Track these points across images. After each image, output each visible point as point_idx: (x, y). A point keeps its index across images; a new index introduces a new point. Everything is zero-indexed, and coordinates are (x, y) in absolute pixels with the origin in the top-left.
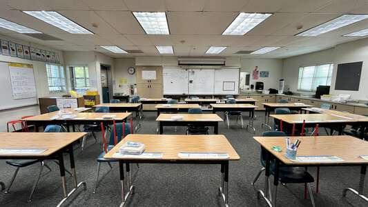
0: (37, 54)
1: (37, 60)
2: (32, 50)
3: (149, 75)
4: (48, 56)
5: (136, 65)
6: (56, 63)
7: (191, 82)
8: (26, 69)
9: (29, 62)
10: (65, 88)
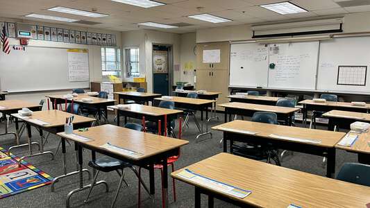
0: (94, 38)
1: (92, 44)
2: (89, 35)
3: (211, 56)
4: (104, 39)
5: (197, 42)
6: (112, 45)
7: (272, 66)
8: (81, 54)
9: (85, 47)
10: (120, 73)
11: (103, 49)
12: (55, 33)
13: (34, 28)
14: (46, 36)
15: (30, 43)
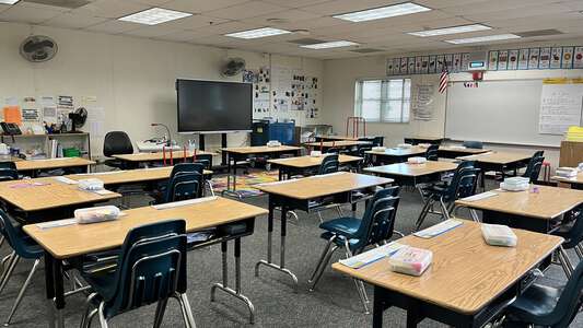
12: (526, 56)
13: (494, 55)
14: (510, 63)
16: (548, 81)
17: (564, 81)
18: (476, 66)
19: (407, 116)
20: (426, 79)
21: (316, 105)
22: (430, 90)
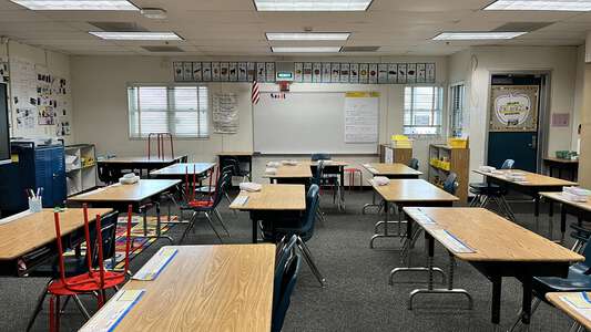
0: (392, 73)
1: (388, 82)
2: (382, 67)
4: (411, 73)
6: (426, 81)
8: (368, 100)
9: (374, 88)
11: (408, 90)
12: (329, 70)
13: (299, 67)
14: (315, 76)
15: (292, 88)
16: (349, 94)
17: (362, 94)
18: (283, 77)
19: (204, 128)
20: (227, 88)
21: (68, 118)
22: (233, 100)
